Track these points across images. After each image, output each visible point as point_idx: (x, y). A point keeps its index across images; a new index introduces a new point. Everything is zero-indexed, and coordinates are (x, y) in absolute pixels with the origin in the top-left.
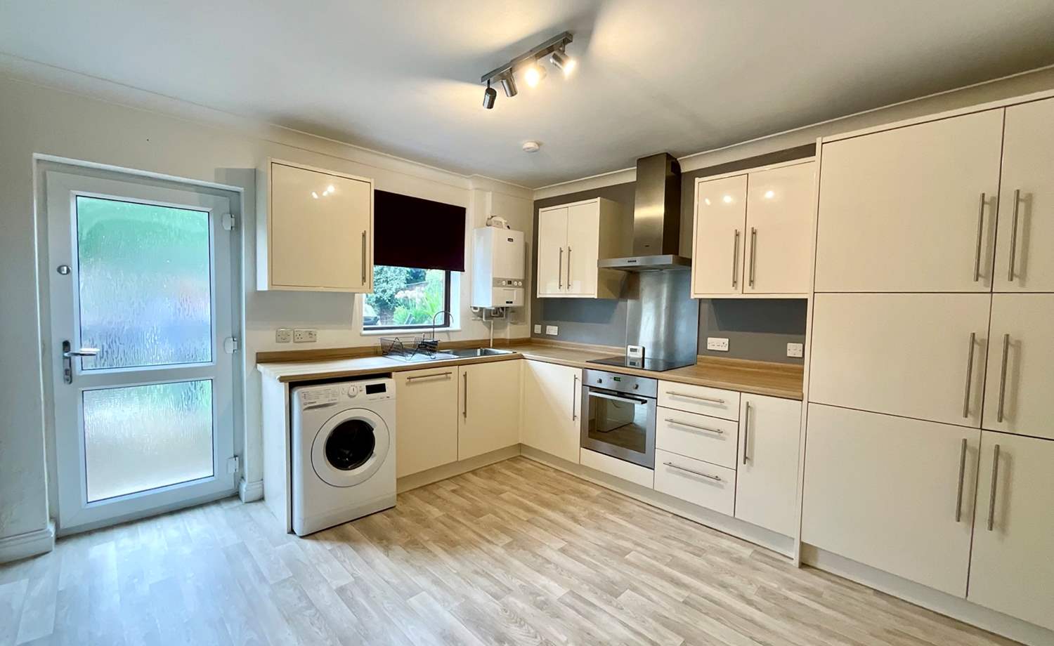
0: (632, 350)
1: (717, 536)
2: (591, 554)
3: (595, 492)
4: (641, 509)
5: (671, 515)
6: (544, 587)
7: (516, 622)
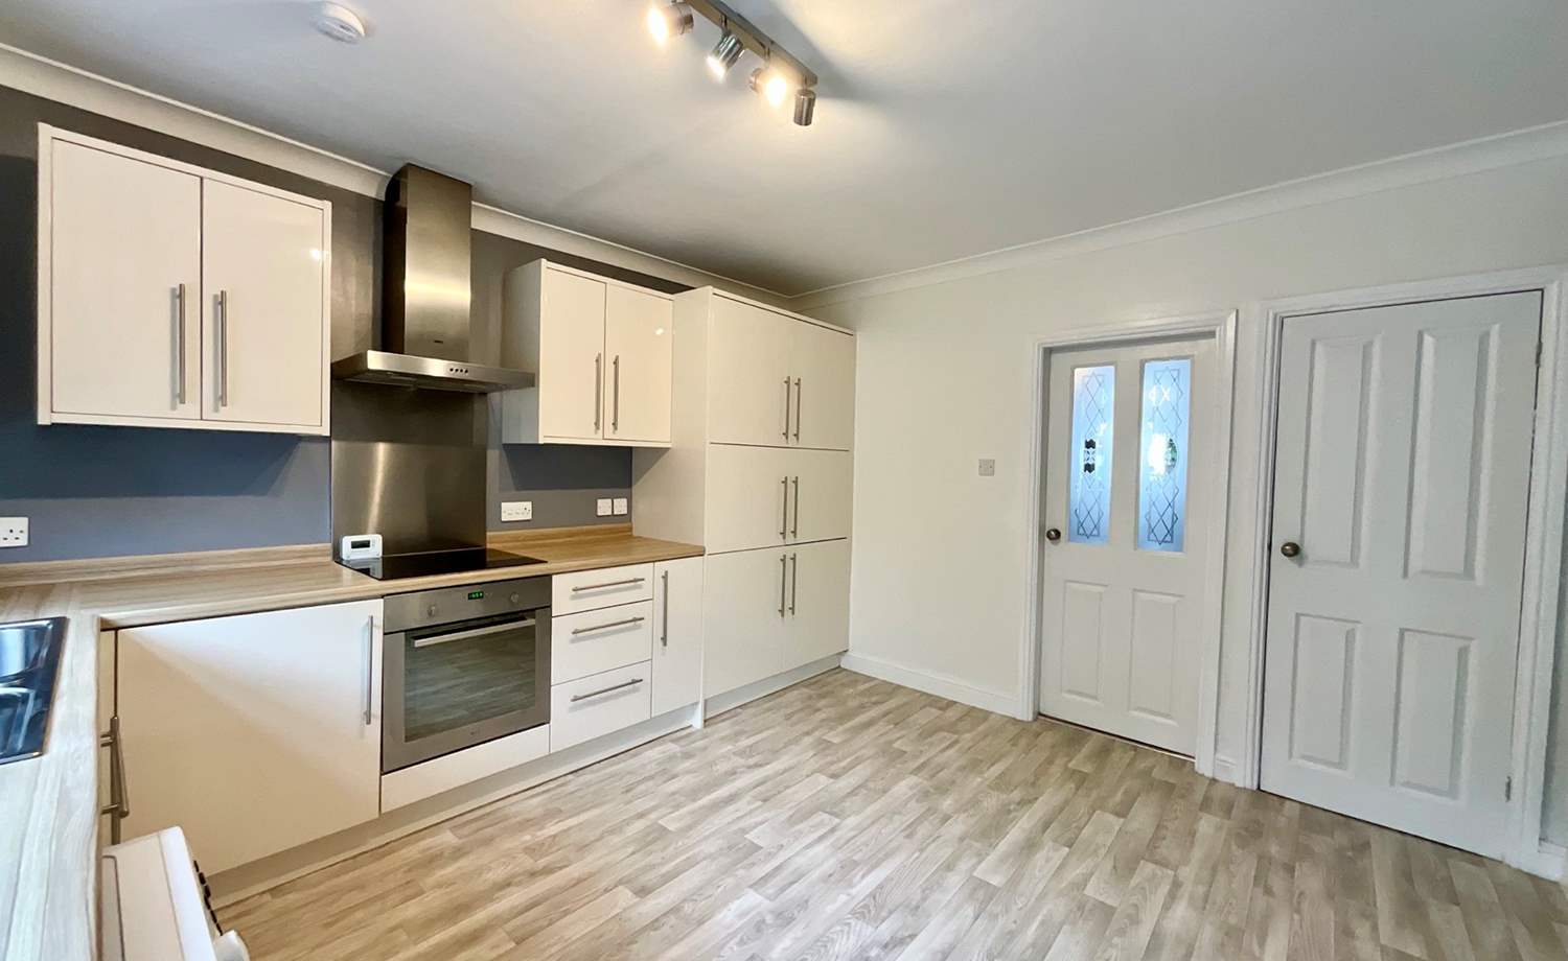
0: (355, 545)
1: (635, 755)
2: (660, 861)
3: (447, 838)
4: (539, 798)
5: (570, 777)
6: (742, 915)
7: (826, 946)
